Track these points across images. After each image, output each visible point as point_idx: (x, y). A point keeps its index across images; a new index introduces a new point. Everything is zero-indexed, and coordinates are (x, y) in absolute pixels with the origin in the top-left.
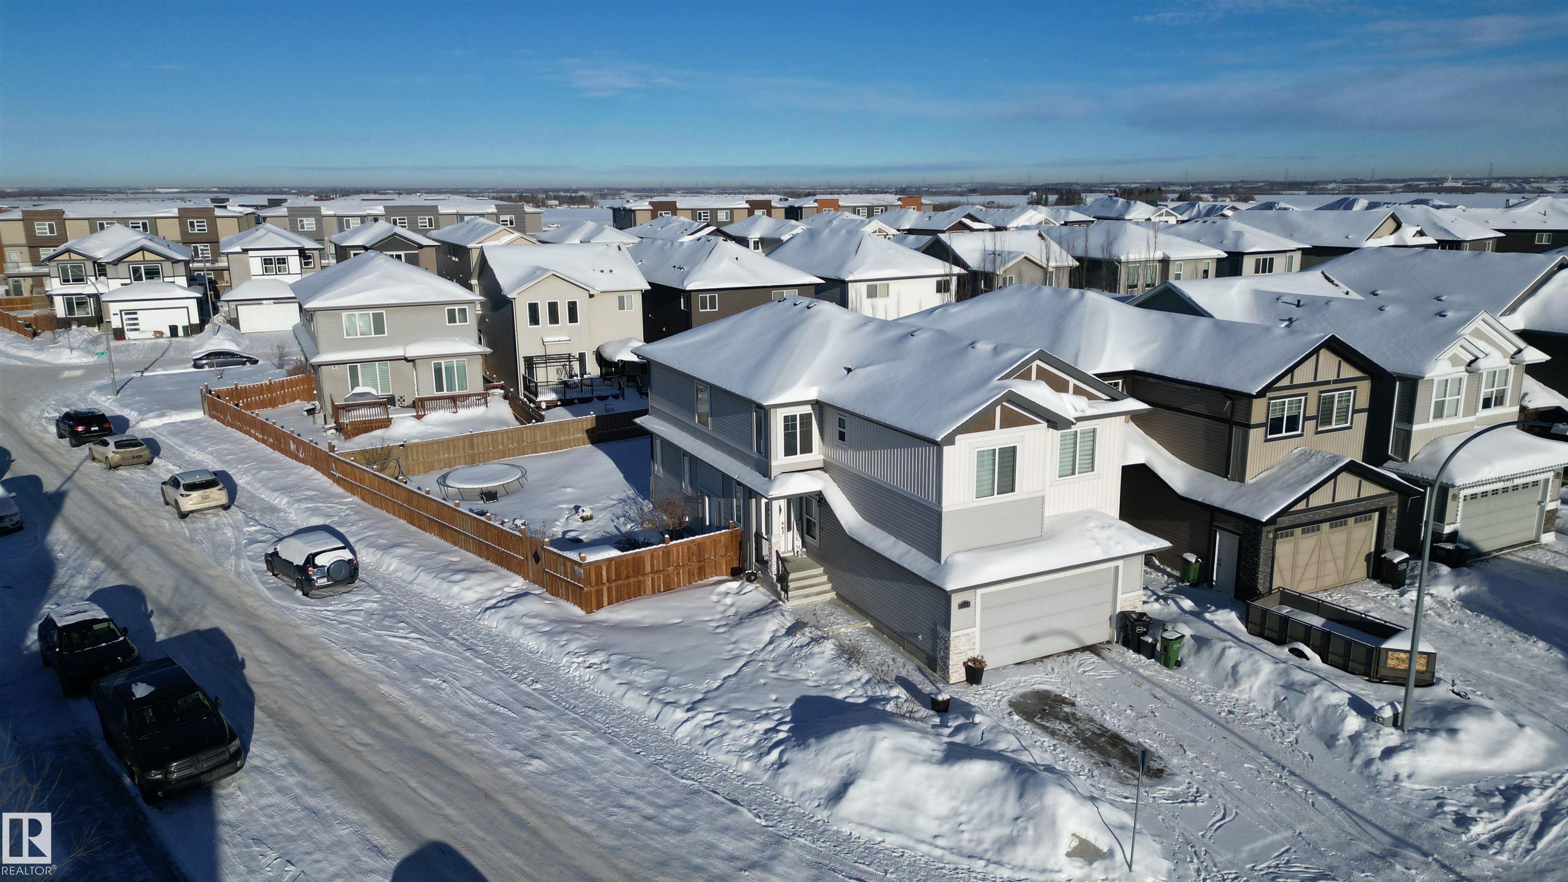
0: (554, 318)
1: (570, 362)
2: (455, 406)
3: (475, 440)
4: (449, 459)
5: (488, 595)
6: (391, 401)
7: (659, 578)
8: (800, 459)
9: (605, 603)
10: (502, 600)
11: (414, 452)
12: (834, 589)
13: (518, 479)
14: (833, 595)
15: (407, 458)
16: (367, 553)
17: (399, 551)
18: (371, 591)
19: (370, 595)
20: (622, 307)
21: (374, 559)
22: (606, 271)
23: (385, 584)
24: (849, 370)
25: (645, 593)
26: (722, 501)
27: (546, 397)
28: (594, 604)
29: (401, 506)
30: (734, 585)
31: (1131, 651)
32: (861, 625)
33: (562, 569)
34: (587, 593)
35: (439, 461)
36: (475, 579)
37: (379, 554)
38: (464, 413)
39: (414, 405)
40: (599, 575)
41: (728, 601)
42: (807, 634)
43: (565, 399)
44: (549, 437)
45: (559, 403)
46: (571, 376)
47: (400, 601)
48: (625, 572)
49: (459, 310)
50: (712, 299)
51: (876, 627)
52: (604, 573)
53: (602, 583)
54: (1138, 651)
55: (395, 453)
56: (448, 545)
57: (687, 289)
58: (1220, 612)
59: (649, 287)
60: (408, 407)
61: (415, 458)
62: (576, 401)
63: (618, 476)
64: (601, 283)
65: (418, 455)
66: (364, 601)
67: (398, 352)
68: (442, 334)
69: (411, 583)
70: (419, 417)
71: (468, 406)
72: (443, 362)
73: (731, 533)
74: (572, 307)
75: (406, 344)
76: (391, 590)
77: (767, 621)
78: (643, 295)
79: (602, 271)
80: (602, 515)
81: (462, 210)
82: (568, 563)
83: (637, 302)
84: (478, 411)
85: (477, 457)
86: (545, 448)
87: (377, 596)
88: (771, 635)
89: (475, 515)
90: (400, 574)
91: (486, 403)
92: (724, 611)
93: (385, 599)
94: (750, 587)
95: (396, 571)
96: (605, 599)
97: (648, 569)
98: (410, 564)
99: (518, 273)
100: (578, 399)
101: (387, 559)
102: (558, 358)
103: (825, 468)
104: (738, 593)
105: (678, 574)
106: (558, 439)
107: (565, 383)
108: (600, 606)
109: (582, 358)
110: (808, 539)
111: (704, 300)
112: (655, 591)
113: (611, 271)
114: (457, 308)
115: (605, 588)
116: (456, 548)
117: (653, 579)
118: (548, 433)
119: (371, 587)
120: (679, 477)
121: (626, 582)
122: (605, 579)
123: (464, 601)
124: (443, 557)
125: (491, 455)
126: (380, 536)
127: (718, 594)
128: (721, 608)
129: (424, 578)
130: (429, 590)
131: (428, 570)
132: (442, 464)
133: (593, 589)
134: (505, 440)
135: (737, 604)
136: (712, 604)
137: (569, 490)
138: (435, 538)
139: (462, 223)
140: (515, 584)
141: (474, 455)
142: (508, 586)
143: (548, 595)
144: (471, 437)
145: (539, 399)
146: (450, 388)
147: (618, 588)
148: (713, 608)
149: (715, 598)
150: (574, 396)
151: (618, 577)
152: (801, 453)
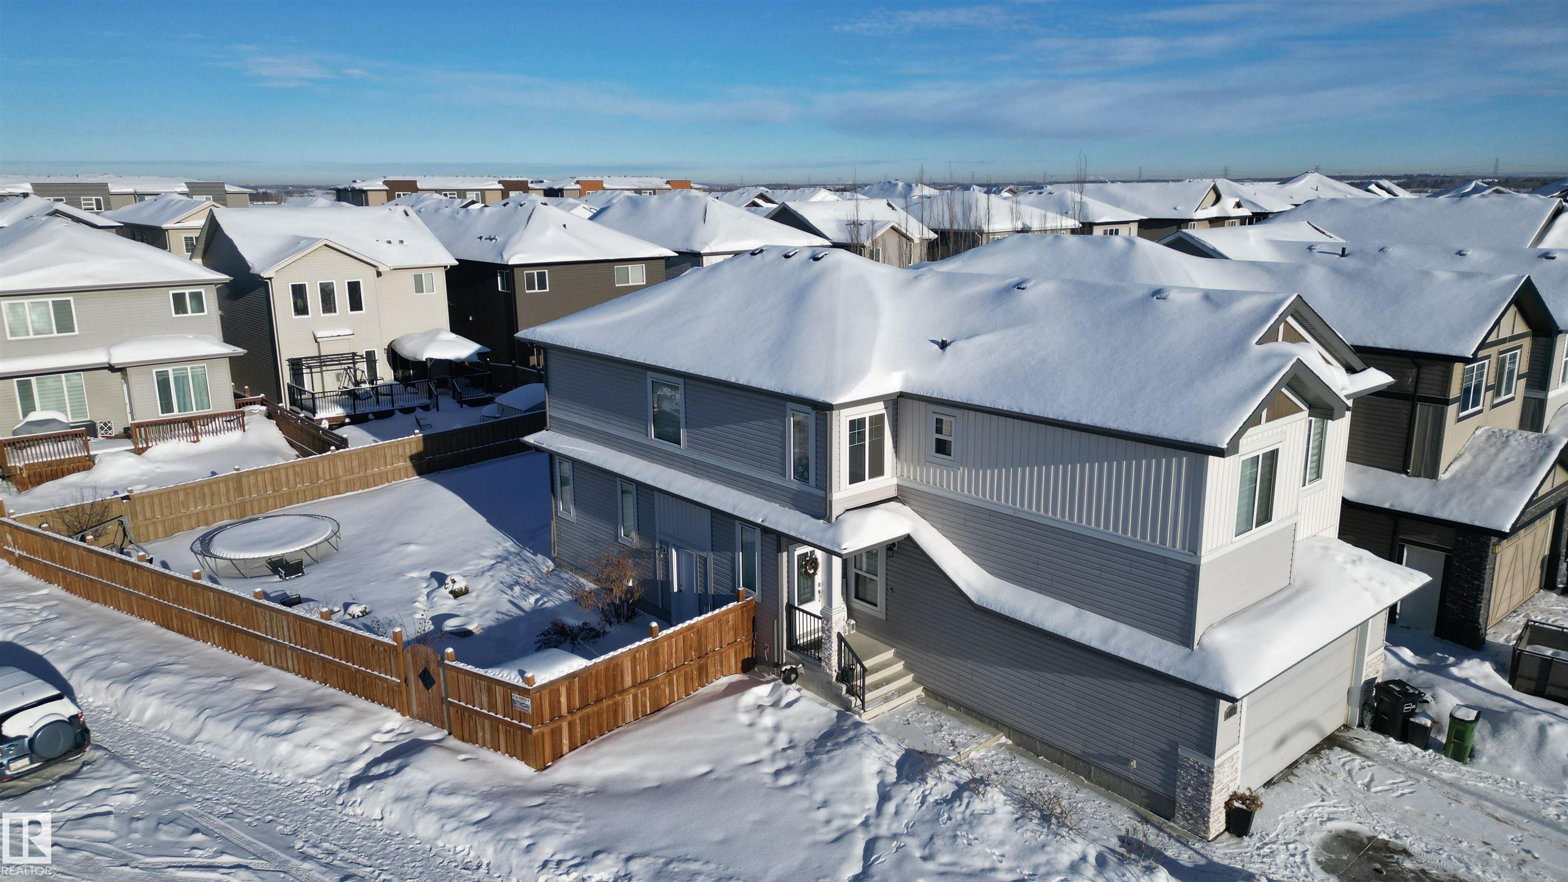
0: (328, 304)
1: (354, 363)
2: (196, 434)
3: (245, 481)
4: (204, 512)
5: (347, 753)
6: (91, 429)
7: (644, 694)
8: (870, 487)
9: (566, 749)
10: (377, 762)
11: (147, 507)
12: (918, 681)
13: (327, 540)
14: (919, 691)
15: (134, 515)
16: (96, 692)
17: (157, 682)
18: (119, 768)
19: (118, 777)
20: (419, 288)
21: (110, 701)
22: (395, 242)
23: (140, 747)
24: (943, 345)
25: (624, 720)
26: (711, 557)
27: (327, 413)
28: (548, 753)
29: (144, 598)
30: (761, 692)
31: (1392, 739)
32: (993, 742)
33: (485, 699)
34: (536, 737)
35: (189, 517)
36: (315, 725)
37: (119, 690)
38: (208, 442)
39: (127, 434)
40: (555, 704)
41: (768, 720)
42: (946, 776)
43: (356, 415)
44: (356, 470)
45: (347, 420)
46: (357, 383)
47: (179, 782)
48: (595, 692)
49: (191, 294)
50: (541, 276)
51: (1017, 744)
52: (563, 700)
53: (561, 717)
54: (1404, 738)
55: (115, 511)
56: (242, 662)
57: (510, 263)
58: (1467, 664)
59: (456, 263)
60: (116, 437)
61: (149, 515)
62: (371, 416)
63: (478, 521)
64: (389, 258)
65: (153, 511)
66: (109, 791)
67: (99, 357)
68: (166, 330)
69: (190, 741)
70: (139, 452)
71: (216, 432)
72: (170, 370)
73: (743, 606)
74: (354, 289)
75: (109, 346)
76: (154, 758)
77: (860, 756)
78: (447, 272)
79: (389, 242)
80: (479, 585)
81: (141, 189)
82: (499, 690)
83: (440, 281)
84: (233, 437)
85: (248, 506)
86: (350, 487)
87: (131, 779)
88: (876, 781)
89: (272, 604)
90: (165, 725)
91: (243, 426)
92: (771, 742)
93: (149, 782)
94: (791, 692)
95: (156, 720)
96: (565, 742)
97: (628, 681)
98: (183, 706)
99: (269, 245)
100: (373, 413)
101: (137, 700)
102: (338, 359)
103: (901, 496)
104: (775, 705)
105: (671, 683)
106: (369, 472)
107: (351, 393)
108: (557, 756)
109: (370, 358)
110: (858, 605)
111: (530, 277)
112: (642, 716)
113: (402, 242)
114: (187, 291)
115: (565, 725)
116: (259, 665)
117: (635, 697)
118: (355, 464)
119: (116, 758)
120: (612, 517)
121: (595, 709)
122: (564, 709)
123: (302, 770)
124: (241, 686)
125: (271, 501)
126: (114, 655)
127: (748, 711)
128: (763, 737)
129: (216, 731)
130: (229, 753)
131: (222, 714)
132: (194, 521)
133: (547, 730)
134: (291, 477)
135: (786, 725)
136: (746, 731)
137: (412, 548)
138: (215, 650)
139: (142, 203)
140: (388, 726)
141: (243, 503)
142: (377, 732)
143: (453, 742)
144: (238, 478)
145: (318, 416)
146: (183, 407)
147: (585, 720)
148: (750, 738)
149: (744, 719)
150: (367, 410)
151: (584, 705)
152: (870, 477)
